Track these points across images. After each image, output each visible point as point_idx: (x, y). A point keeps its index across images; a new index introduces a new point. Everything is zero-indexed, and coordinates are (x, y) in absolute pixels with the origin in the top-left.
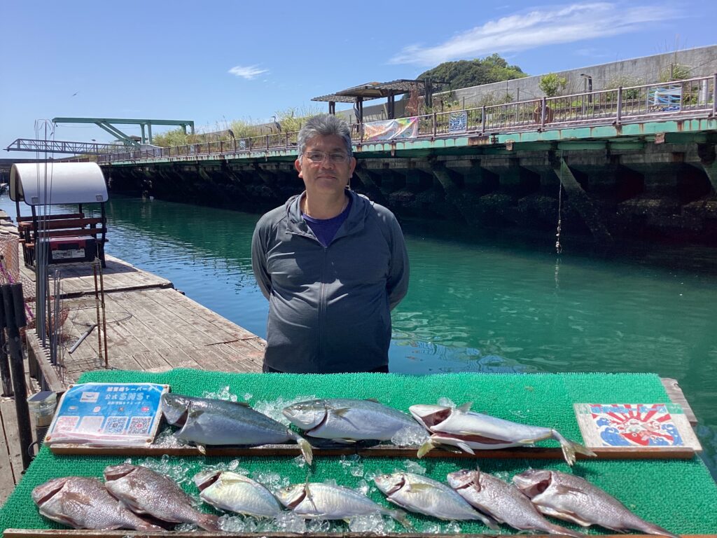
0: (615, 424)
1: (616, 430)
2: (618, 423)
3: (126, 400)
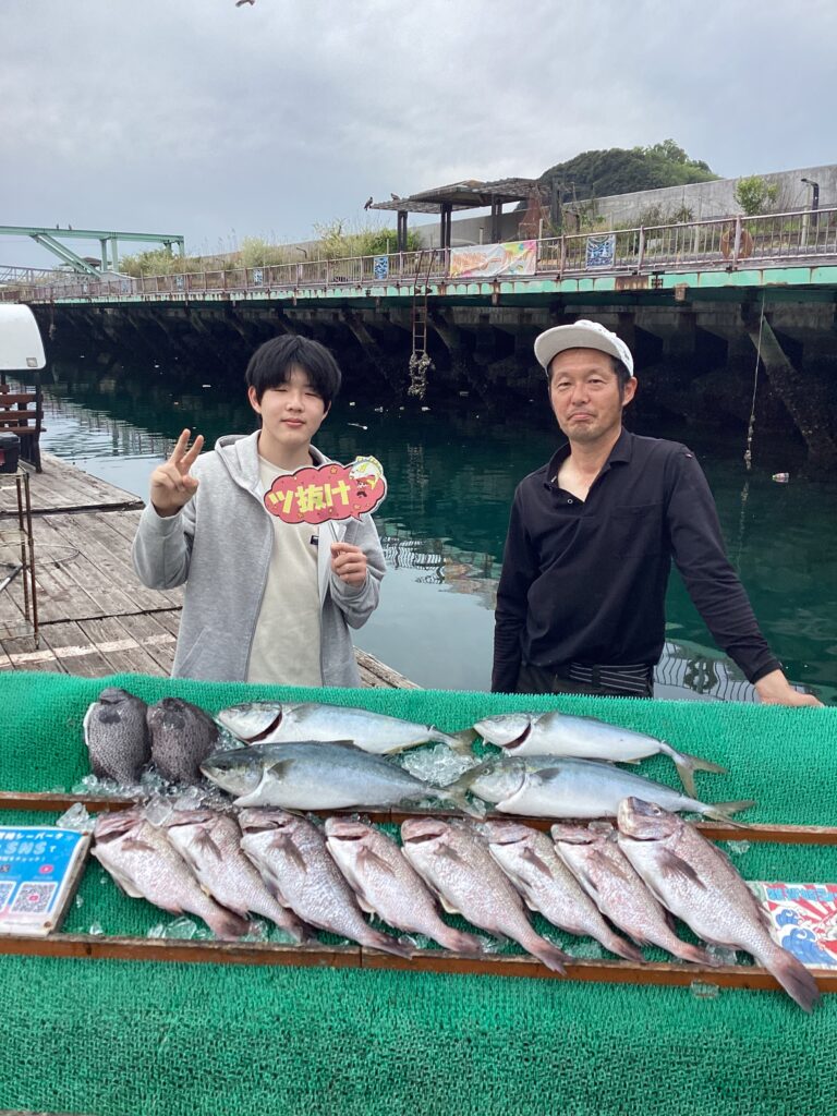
0: (809, 922)
1: (810, 935)
2: (814, 921)
3: (16, 854)
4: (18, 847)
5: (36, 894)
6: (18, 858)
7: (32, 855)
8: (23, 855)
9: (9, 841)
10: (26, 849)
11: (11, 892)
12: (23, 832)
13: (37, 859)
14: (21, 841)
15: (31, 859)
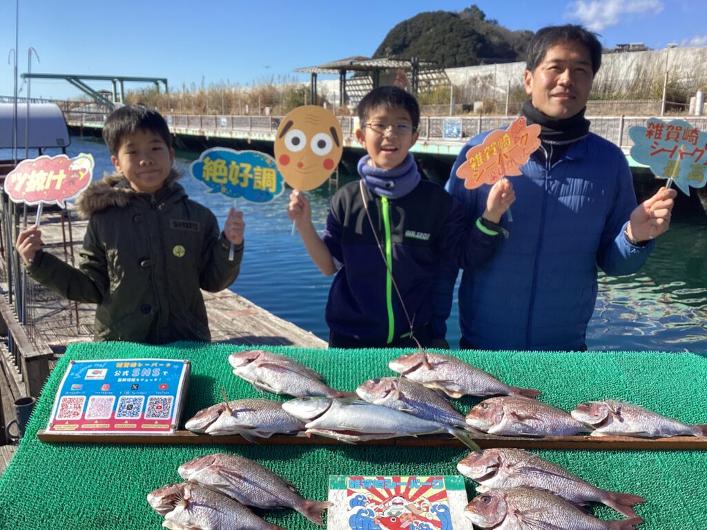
3: (140, 377)
4: (140, 372)
5: (160, 405)
6: (142, 380)
7: (151, 377)
8: (145, 377)
9: (133, 368)
10: (146, 372)
11: (142, 402)
12: (141, 362)
13: (156, 379)
14: (141, 368)
15: (151, 380)
